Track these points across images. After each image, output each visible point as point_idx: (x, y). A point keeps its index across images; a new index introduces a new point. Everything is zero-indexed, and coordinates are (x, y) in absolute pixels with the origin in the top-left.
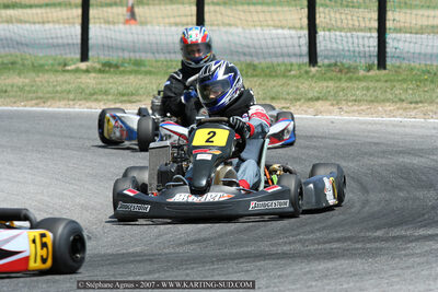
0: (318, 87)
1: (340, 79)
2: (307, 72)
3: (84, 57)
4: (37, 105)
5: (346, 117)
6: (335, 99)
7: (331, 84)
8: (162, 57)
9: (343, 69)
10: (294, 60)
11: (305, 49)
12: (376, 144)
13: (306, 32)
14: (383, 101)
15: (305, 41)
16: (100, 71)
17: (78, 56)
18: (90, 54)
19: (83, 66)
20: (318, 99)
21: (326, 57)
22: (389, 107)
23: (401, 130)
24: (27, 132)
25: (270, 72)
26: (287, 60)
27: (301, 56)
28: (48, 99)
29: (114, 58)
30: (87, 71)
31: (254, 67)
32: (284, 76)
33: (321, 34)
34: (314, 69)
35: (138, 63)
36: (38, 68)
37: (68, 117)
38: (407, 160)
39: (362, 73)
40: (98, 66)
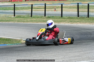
0: (78, 20)
1: (82, 19)
2: (77, 18)
3: (45, 16)
4: (37, 23)
5: (81, 25)
6: (80, 22)
7: (80, 20)
8: (56, 16)
9: (83, 18)
10: (76, 16)
11: (77, 15)
12: (84, 28)
13: (77, 12)
14: (87, 22)
15: (77, 13)
16: (47, 18)
17: (44, 16)
18: (46, 15)
19: (45, 17)
20: (77, 22)
21: (80, 16)
22: (88, 23)
23: (88, 26)
24: (34, 27)
25: (72, 18)
26: (75, 16)
27: (77, 16)
28: (38, 22)
29: (49, 16)
30: (45, 18)
31: (70, 17)
32: (74, 19)
33: (79, 13)
34: (78, 18)
35: (53, 17)
36: (38, 18)
37: (41, 25)
38: (88, 31)
39: (85, 18)
40: (47, 17)
